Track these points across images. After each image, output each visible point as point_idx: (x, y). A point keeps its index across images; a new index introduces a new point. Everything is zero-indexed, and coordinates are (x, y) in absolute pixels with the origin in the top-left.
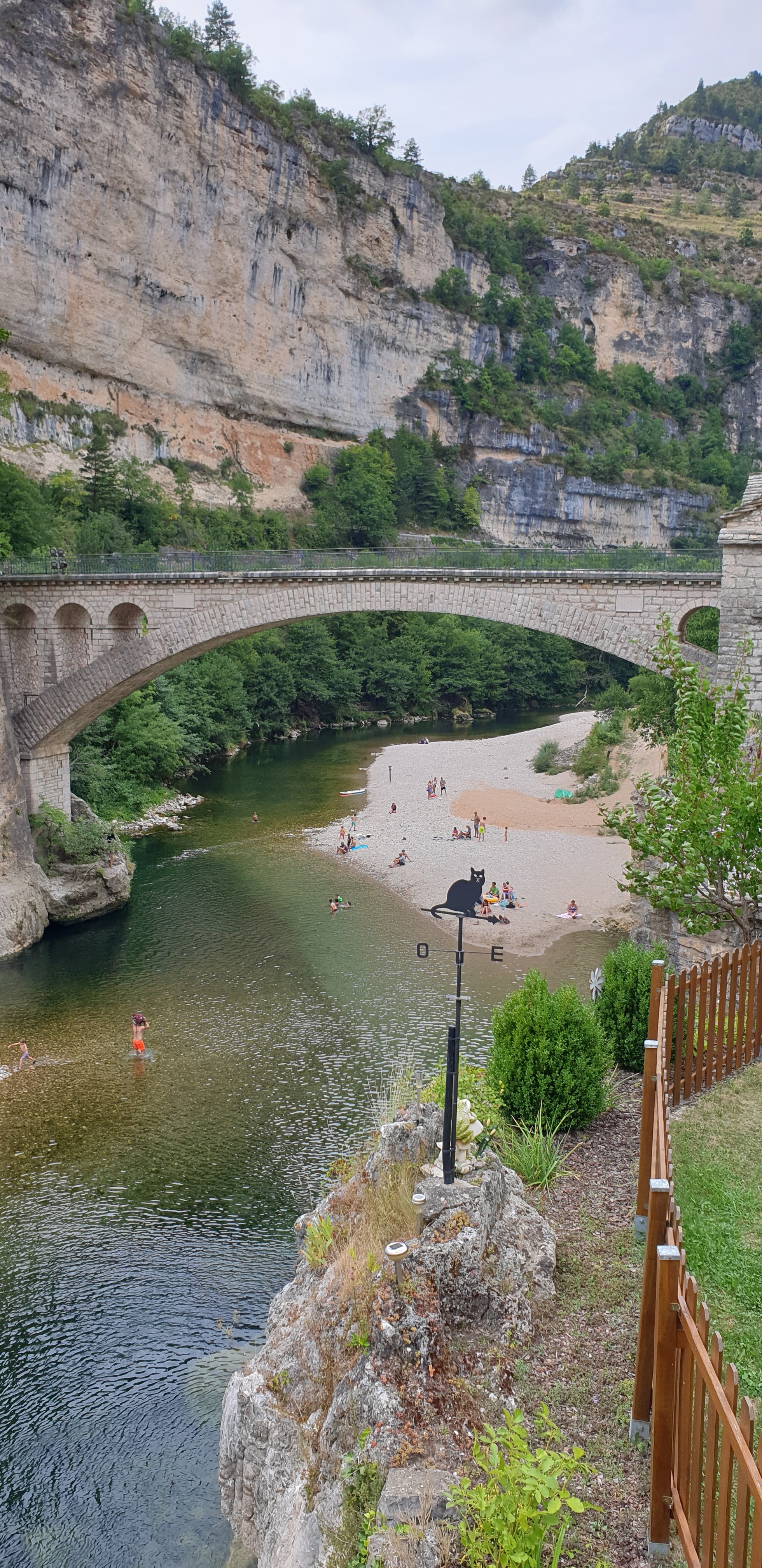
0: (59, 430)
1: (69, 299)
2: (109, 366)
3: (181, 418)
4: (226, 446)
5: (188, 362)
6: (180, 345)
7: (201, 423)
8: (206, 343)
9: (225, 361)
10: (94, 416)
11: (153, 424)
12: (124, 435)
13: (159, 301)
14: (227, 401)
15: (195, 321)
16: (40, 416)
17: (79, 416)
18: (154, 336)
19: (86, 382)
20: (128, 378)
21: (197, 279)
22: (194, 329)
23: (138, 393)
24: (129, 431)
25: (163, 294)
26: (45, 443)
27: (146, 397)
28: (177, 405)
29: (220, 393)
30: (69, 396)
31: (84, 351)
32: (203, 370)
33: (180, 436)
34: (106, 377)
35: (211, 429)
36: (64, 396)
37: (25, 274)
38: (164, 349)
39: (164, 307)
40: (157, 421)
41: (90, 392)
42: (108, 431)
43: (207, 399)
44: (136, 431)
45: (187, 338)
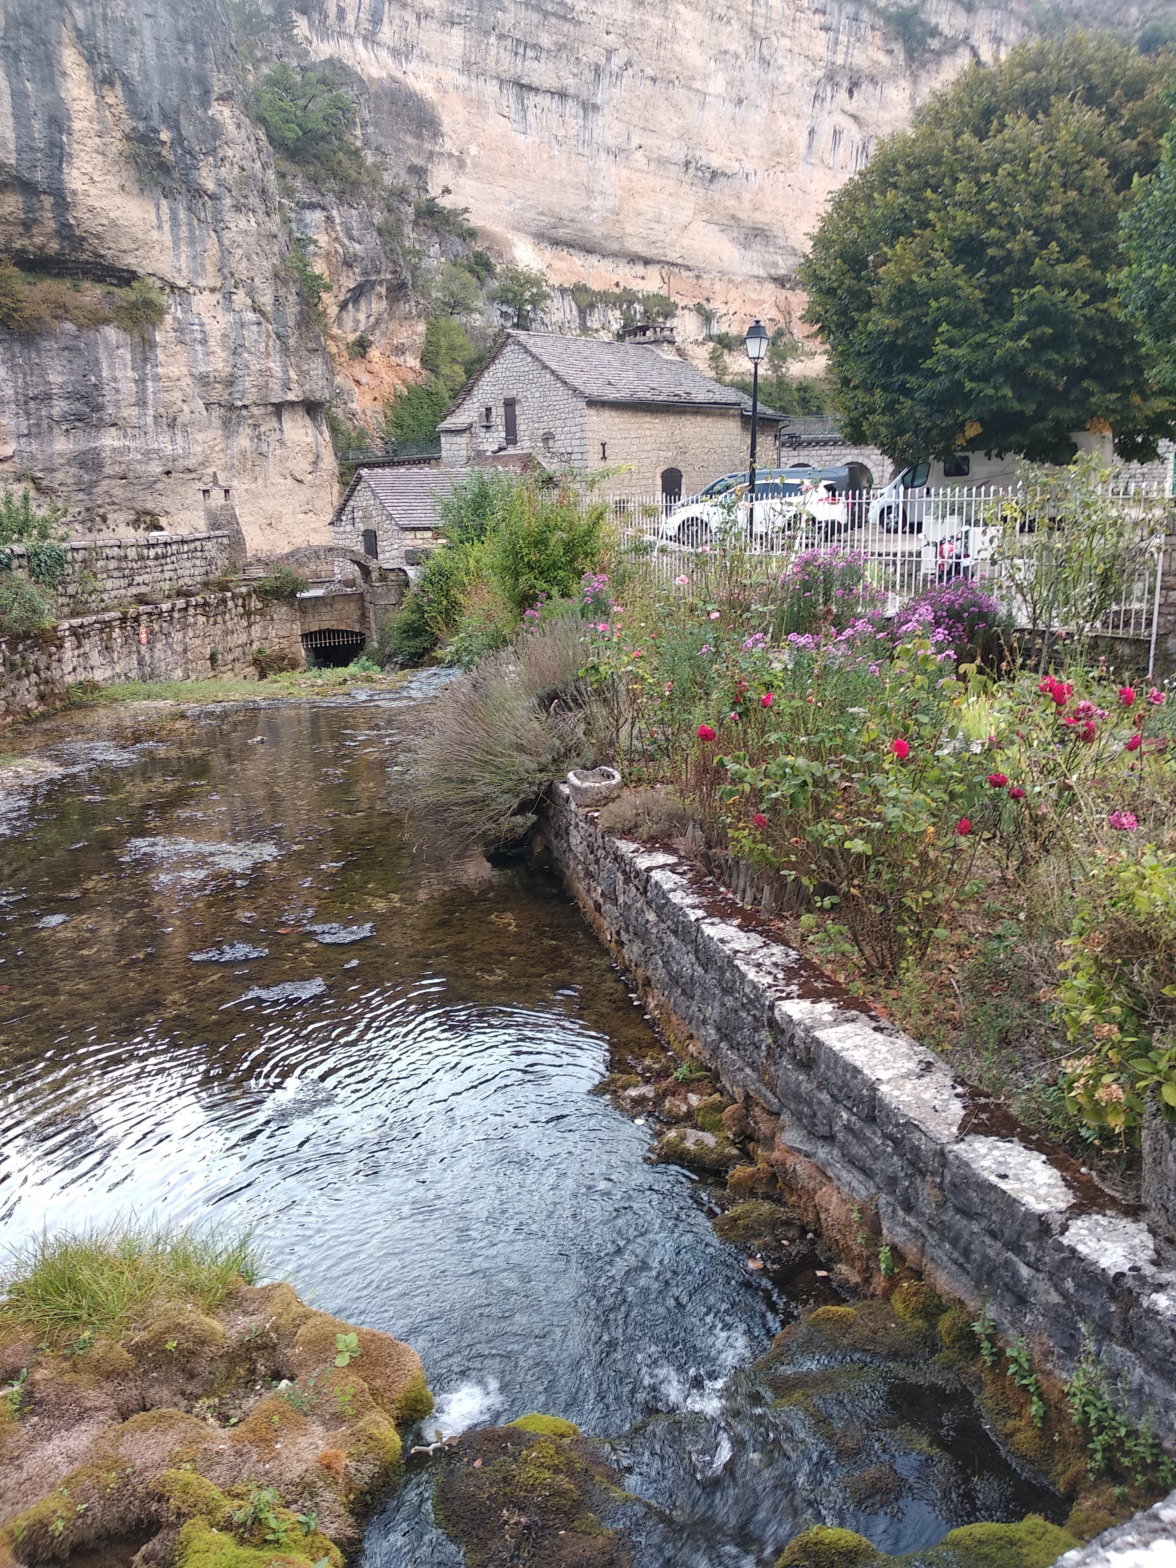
0: (611, 318)
1: (619, 192)
2: (661, 251)
3: (733, 294)
4: (778, 316)
5: (742, 238)
6: (732, 223)
7: (754, 296)
8: (760, 218)
9: (780, 234)
10: (646, 300)
11: (704, 303)
12: (674, 316)
13: (711, 181)
14: (782, 272)
15: (747, 196)
16: (592, 306)
17: (631, 303)
18: (706, 217)
19: (640, 269)
20: (680, 261)
21: (750, 154)
22: (746, 205)
23: (690, 274)
24: (679, 312)
25: (714, 175)
26: (597, 331)
27: (698, 277)
28: (730, 281)
29: (775, 265)
30: (622, 285)
31: (635, 240)
32: (758, 246)
33: (731, 312)
34: (658, 262)
35: (764, 302)
36: (617, 285)
37: (577, 175)
38: (717, 228)
39: (715, 186)
40: (708, 300)
41: (643, 278)
42: (658, 314)
43: (762, 273)
44: (686, 312)
45: (740, 215)
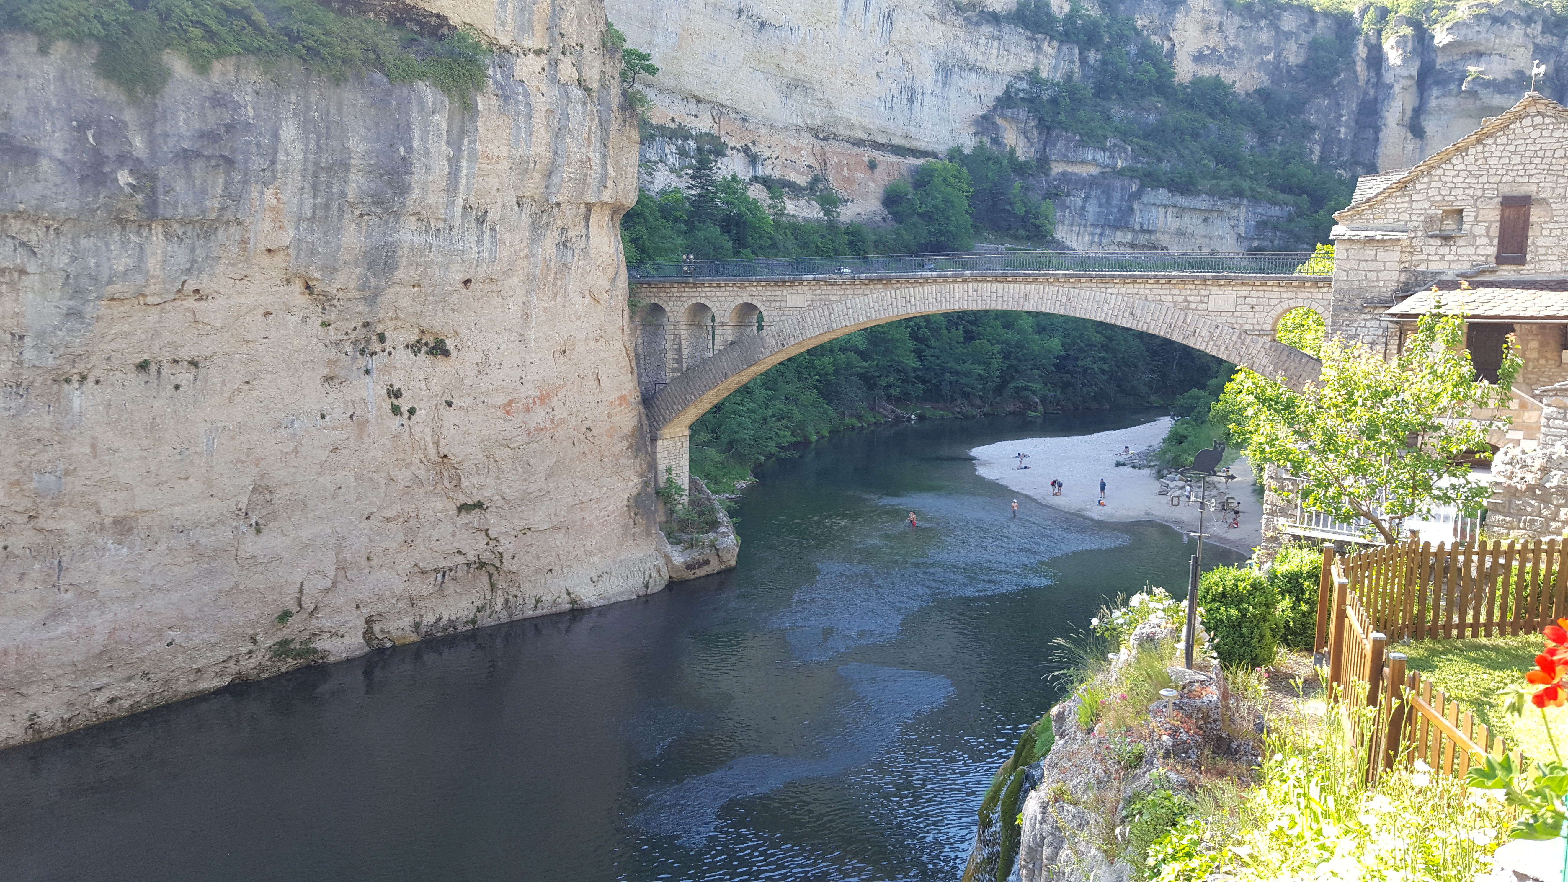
0: (668, 151)
1: (679, 30)
2: (713, 92)
3: (775, 140)
4: (815, 165)
5: (784, 88)
6: (777, 71)
7: (794, 143)
8: (803, 71)
9: (818, 87)
10: (699, 138)
11: (750, 145)
12: (724, 155)
13: (760, 30)
14: (818, 123)
15: (791, 48)
16: (652, 137)
17: (686, 138)
18: (753, 64)
19: (692, 107)
20: (729, 103)
21: (794, 9)
22: (790, 56)
23: (738, 116)
24: (729, 152)
25: (763, 24)
26: (656, 163)
27: (744, 120)
28: (772, 127)
29: (812, 116)
30: (677, 120)
31: (691, 78)
32: (797, 96)
33: (774, 156)
34: (710, 102)
35: (802, 150)
36: (673, 120)
37: (642, 9)
38: (762, 76)
39: (764, 36)
40: (754, 143)
41: (696, 116)
42: (710, 152)
43: (800, 123)
44: (734, 152)
45: (783, 64)
